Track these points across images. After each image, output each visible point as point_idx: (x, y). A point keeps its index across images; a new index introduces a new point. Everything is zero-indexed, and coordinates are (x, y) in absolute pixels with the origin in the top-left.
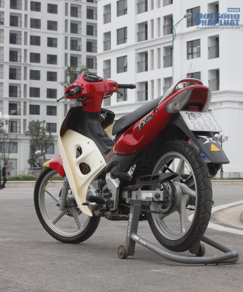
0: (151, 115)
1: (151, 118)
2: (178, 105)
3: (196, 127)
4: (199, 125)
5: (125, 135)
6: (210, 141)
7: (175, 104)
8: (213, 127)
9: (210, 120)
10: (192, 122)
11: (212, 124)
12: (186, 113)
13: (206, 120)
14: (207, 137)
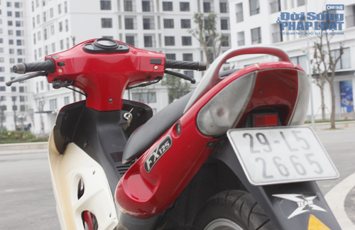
0: (168, 139)
1: (167, 144)
2: (226, 115)
3: (268, 174)
4: (278, 166)
5: (126, 178)
6: (307, 207)
7: (220, 113)
8: (315, 167)
9: (308, 147)
10: (257, 160)
11: (312, 158)
12: (245, 135)
13: (297, 150)
14: (298, 197)
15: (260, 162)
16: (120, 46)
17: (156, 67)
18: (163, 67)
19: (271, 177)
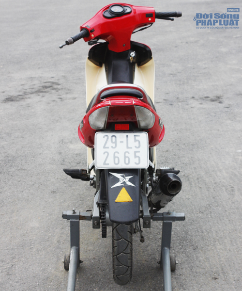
4: (115, 158)
6: (124, 183)
9: (139, 147)
13: (131, 148)
14: (121, 176)
15: (106, 154)
19: (108, 164)
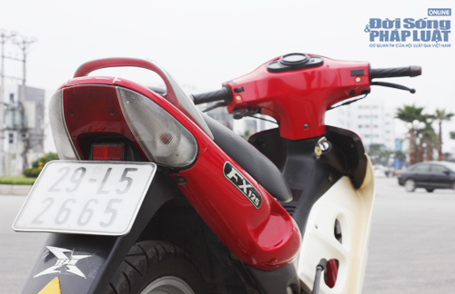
16: (311, 59)
17: (358, 80)
18: (367, 78)
